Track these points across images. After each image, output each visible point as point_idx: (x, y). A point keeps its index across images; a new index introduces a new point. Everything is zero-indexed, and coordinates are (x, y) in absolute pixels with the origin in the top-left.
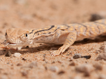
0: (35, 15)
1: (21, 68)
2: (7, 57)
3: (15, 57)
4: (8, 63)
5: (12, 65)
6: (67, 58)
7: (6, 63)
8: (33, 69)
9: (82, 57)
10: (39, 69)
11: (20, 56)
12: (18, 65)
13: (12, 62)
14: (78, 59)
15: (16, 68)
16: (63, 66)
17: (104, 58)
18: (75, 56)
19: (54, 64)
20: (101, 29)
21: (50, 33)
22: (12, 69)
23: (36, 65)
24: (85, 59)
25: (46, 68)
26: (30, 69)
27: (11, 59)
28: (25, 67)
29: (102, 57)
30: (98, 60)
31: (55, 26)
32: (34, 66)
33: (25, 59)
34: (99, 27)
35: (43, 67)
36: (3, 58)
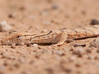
0: (52, 22)
1: (36, 53)
2: (28, 47)
3: (33, 47)
4: (28, 51)
5: (30, 52)
6: (69, 47)
7: (26, 50)
8: (44, 54)
9: (80, 46)
10: (48, 53)
11: (37, 46)
12: (34, 51)
13: (30, 50)
14: (77, 47)
15: (32, 53)
16: (65, 51)
17: (94, 45)
18: (75, 45)
19: (59, 50)
20: (88, 34)
21: (49, 37)
22: (30, 54)
23: (47, 51)
24: (82, 47)
25: (53, 53)
26: (42, 53)
27: (30, 48)
28: (39, 52)
29: (93, 45)
30: (90, 47)
31: (53, 31)
32: (45, 52)
33: (40, 48)
34: (86, 32)
35: (51, 52)
36: (25, 48)
